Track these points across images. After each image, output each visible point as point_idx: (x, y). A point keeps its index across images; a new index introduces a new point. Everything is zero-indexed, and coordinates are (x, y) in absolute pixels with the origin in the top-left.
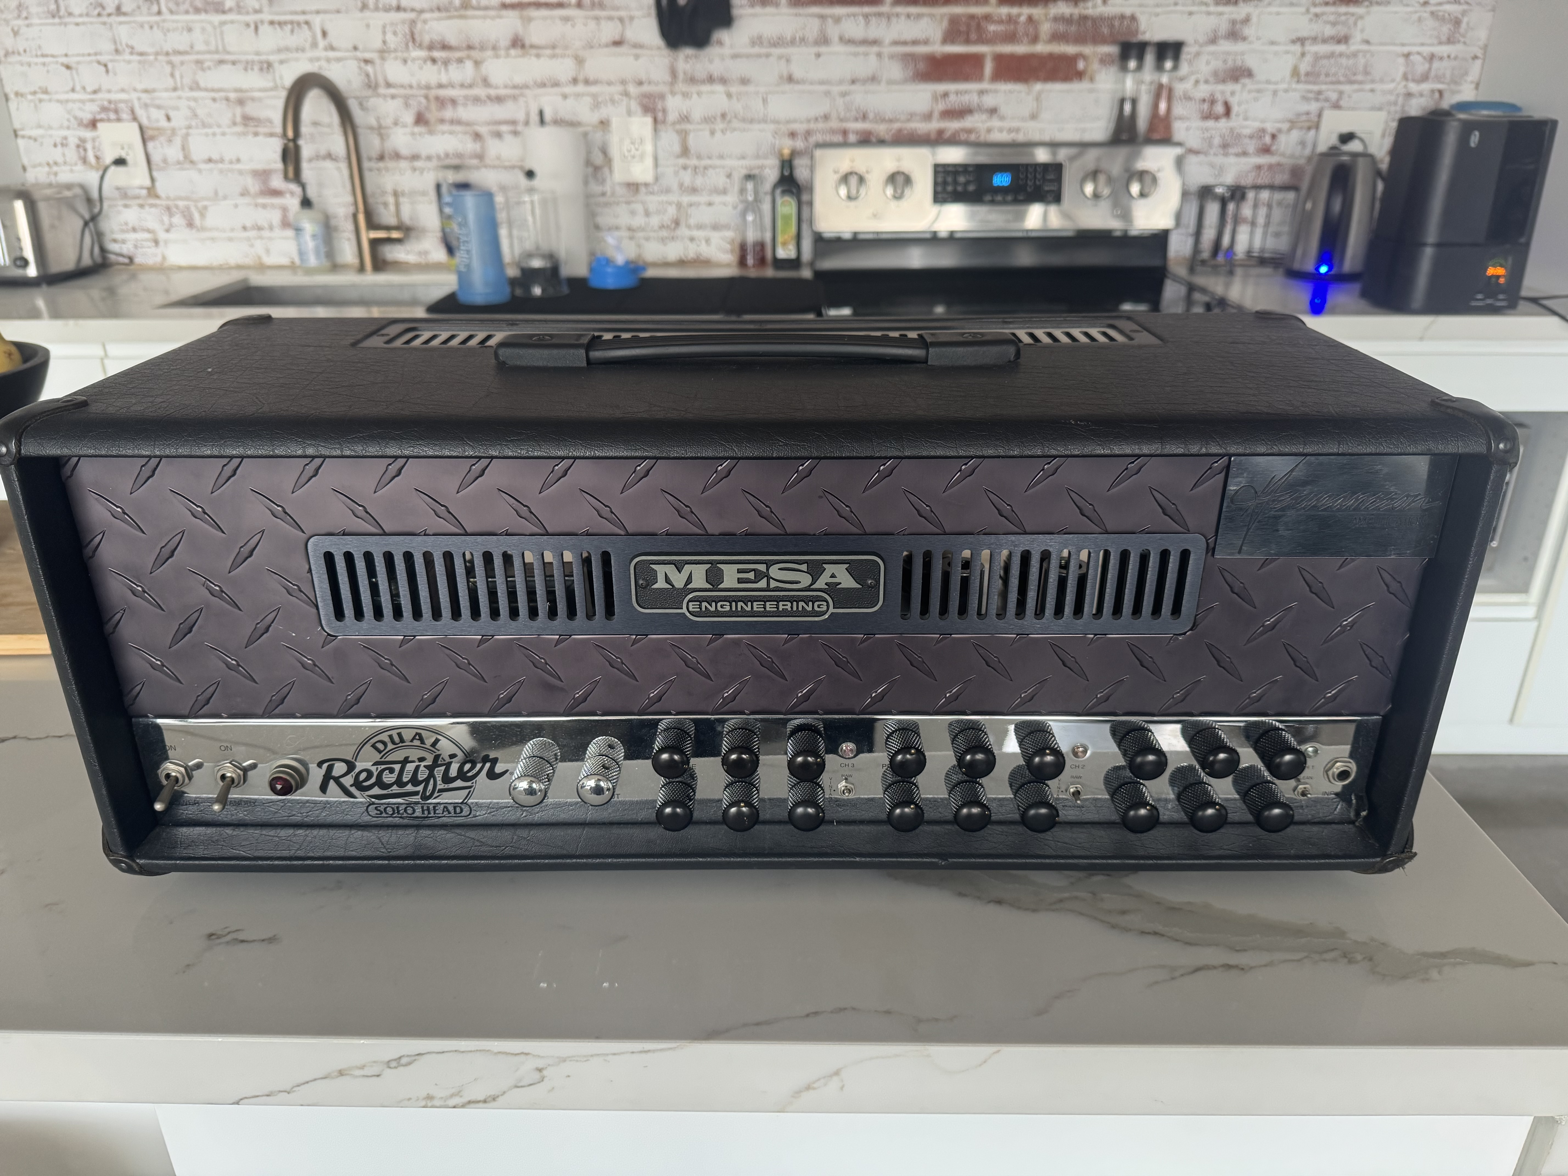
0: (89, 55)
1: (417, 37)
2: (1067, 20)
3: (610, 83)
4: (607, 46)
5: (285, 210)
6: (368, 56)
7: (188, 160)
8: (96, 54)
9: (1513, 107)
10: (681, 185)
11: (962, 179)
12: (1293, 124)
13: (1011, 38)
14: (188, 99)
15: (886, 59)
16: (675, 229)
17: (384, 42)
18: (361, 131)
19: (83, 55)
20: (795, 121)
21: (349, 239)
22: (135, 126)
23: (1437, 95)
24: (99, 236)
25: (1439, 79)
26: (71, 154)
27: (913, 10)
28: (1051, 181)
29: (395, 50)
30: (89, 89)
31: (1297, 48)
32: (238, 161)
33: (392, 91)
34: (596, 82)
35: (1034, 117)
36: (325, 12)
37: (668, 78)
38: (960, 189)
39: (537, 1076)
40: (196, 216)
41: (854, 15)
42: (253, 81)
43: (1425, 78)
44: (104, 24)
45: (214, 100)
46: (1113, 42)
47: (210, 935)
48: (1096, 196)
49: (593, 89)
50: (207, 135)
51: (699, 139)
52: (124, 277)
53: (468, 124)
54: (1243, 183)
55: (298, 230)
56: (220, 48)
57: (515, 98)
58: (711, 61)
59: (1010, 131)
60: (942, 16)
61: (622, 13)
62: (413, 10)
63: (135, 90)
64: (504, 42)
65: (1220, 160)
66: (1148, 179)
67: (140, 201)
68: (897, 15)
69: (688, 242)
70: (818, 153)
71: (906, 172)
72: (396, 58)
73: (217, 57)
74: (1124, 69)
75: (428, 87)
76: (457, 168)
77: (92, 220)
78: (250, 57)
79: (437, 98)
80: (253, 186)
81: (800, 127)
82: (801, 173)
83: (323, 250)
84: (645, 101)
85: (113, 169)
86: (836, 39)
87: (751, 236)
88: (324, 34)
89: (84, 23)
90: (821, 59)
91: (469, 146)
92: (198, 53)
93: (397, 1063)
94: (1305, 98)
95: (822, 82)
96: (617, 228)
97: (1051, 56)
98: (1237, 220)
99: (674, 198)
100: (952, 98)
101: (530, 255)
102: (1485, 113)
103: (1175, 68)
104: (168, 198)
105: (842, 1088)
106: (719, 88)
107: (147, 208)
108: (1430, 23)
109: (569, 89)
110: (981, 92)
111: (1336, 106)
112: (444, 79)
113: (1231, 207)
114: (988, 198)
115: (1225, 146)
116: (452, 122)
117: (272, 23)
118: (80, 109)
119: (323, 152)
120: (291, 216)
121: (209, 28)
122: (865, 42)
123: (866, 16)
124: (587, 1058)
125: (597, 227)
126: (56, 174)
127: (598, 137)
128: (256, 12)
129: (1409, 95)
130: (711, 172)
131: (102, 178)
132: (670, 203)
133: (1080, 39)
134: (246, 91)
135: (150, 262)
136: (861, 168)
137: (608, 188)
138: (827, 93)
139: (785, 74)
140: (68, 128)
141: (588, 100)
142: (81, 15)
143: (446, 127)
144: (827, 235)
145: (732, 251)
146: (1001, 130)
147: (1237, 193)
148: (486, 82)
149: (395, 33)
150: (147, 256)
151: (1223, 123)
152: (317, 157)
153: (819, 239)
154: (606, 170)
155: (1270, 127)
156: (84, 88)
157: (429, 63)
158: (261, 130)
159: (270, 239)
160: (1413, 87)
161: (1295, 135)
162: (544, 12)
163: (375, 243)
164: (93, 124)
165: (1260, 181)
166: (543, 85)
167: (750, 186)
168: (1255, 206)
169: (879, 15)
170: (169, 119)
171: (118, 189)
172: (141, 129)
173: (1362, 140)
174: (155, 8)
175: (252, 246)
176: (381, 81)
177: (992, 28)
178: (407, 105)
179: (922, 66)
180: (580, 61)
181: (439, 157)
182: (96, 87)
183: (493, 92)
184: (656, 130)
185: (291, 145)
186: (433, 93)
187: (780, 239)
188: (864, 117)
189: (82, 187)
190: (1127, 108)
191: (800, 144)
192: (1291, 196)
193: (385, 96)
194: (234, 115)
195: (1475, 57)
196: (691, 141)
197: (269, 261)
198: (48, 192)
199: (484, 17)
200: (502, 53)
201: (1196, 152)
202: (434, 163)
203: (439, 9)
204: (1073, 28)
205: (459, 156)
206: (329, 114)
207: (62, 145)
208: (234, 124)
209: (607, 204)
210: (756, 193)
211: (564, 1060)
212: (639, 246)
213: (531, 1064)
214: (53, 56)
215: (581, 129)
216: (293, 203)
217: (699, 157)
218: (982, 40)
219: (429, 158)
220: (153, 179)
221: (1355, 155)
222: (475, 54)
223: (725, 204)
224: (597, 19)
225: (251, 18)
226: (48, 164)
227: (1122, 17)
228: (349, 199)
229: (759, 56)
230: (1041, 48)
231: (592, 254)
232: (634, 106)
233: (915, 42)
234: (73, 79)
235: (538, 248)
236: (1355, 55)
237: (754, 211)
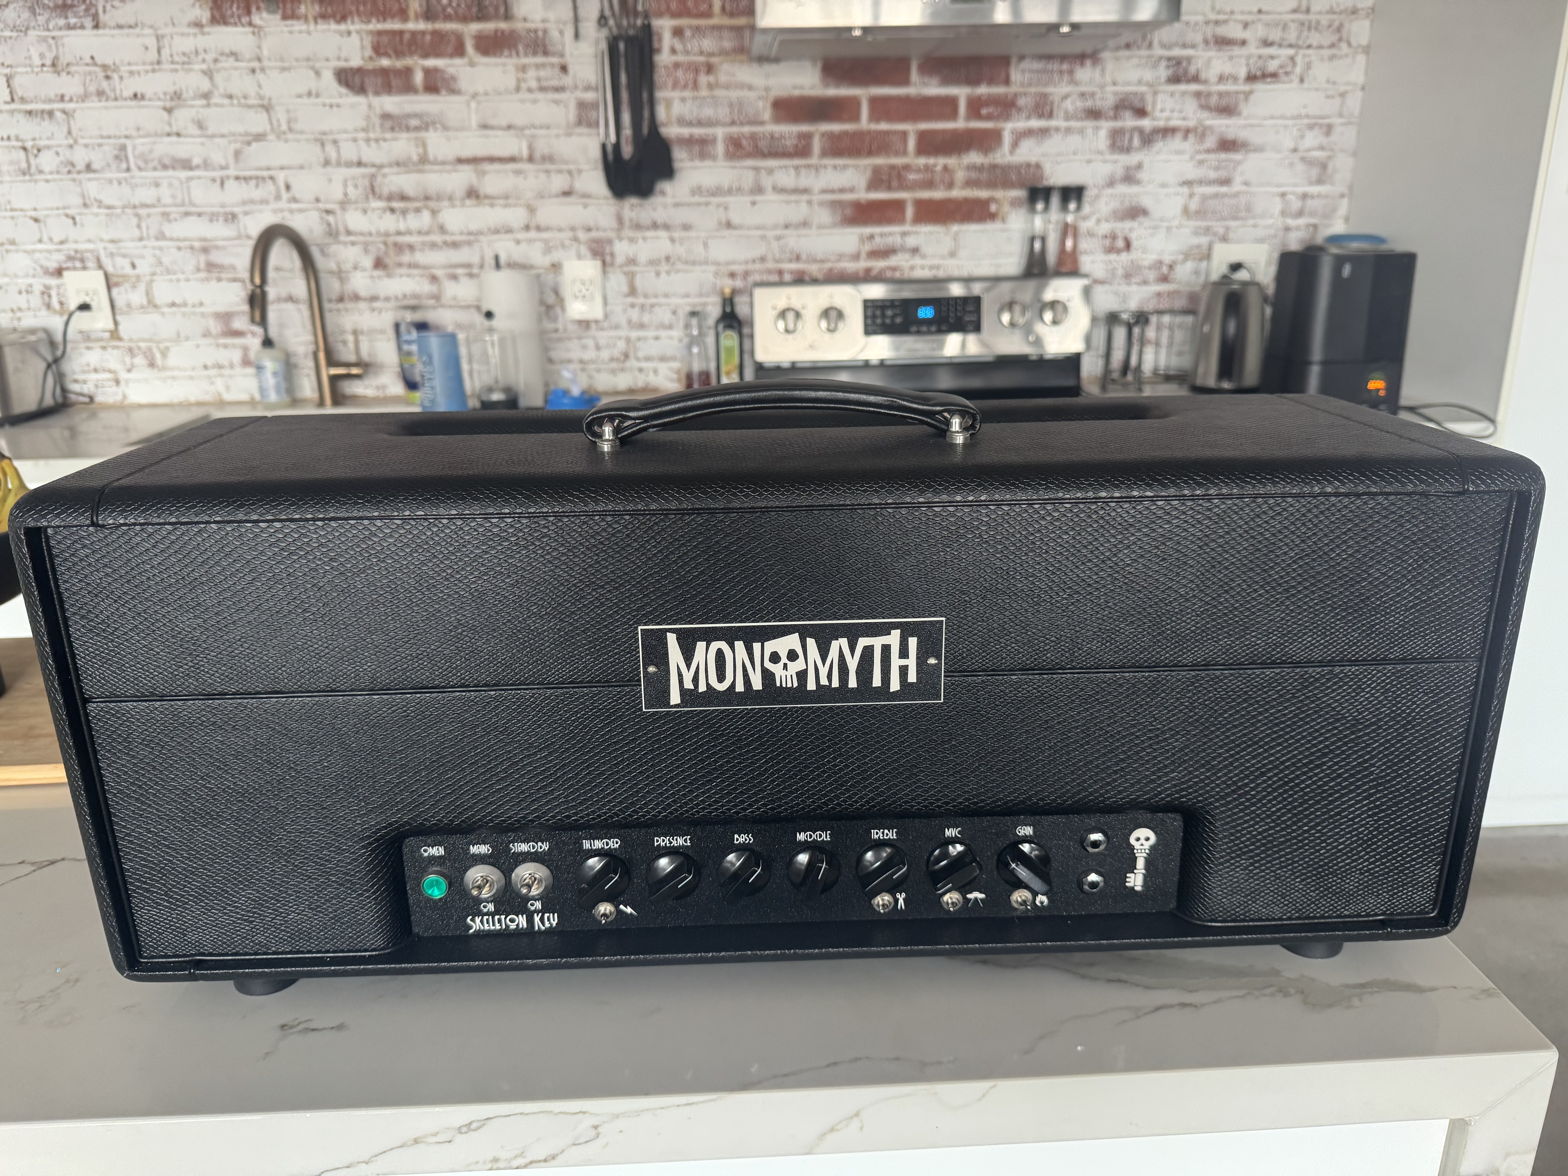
0: (58, 209)
1: (377, 189)
2: (980, 168)
3: (560, 230)
4: (557, 196)
5: (245, 349)
6: (329, 206)
7: (152, 304)
8: (64, 208)
9: (1380, 240)
10: (629, 322)
11: (889, 313)
12: (1187, 256)
13: (929, 184)
14: (154, 248)
15: (816, 207)
16: (624, 361)
17: (346, 194)
18: (323, 276)
19: (52, 209)
20: (734, 263)
21: (308, 375)
22: (100, 274)
23: (1311, 229)
24: (60, 377)
25: (1313, 214)
26: (36, 300)
27: (840, 162)
28: (970, 312)
29: (356, 202)
30: (56, 240)
31: (1185, 190)
32: (201, 304)
33: (352, 238)
34: (548, 229)
35: (952, 254)
36: (289, 168)
37: (614, 224)
38: (888, 321)
39: (593, 1133)
40: (158, 356)
41: (786, 167)
42: (219, 230)
43: (1300, 214)
44: (74, 180)
45: (179, 248)
46: (1020, 185)
47: (283, 1027)
48: (1012, 324)
49: (545, 235)
50: (171, 281)
51: (645, 280)
52: (84, 415)
53: (425, 267)
54: (1145, 309)
55: (260, 368)
56: (187, 200)
57: (469, 243)
58: (655, 210)
59: (931, 268)
60: (865, 167)
61: (572, 167)
62: (373, 165)
63: (102, 240)
64: (460, 193)
65: (1124, 288)
66: (1059, 308)
67: (103, 344)
68: (825, 167)
69: (637, 373)
70: (759, 293)
71: (838, 307)
72: (357, 209)
73: (182, 209)
74: (1032, 210)
75: (387, 234)
76: (414, 308)
77: (55, 363)
78: (216, 210)
79: (396, 245)
80: (215, 327)
81: (739, 268)
82: (741, 310)
83: (283, 385)
84: (594, 245)
85: (78, 314)
86: (770, 188)
87: (697, 367)
88: (288, 187)
89: (54, 180)
90: (756, 207)
91: (425, 287)
92: (165, 206)
93: (468, 1128)
94: (1196, 233)
95: (758, 228)
96: (569, 361)
97: (966, 201)
98: (1143, 342)
99: (623, 333)
100: (878, 240)
101: (490, 390)
102: (1355, 245)
103: (1079, 208)
104: (131, 340)
105: (862, 1128)
106: (663, 234)
107: (109, 349)
108: (1300, 167)
109: (521, 236)
110: (904, 234)
111: (1224, 239)
112: (402, 226)
113: (1136, 331)
114: (914, 329)
115: (1128, 276)
116: (410, 266)
117: (237, 178)
118: (47, 259)
119: (284, 294)
120: (252, 355)
121: (176, 183)
122: (796, 191)
123: (797, 168)
124: (638, 1113)
125: (550, 361)
126: (19, 319)
127: (550, 278)
128: (223, 168)
129: (1287, 229)
130: (657, 309)
131: (67, 324)
132: (620, 338)
133: (992, 184)
134: (210, 240)
135: (110, 400)
136: (797, 305)
137: (560, 326)
138: (763, 237)
139: (724, 221)
140: (34, 276)
141: (539, 245)
142: (51, 173)
143: (404, 271)
144: (766, 365)
145: (679, 380)
146: (923, 267)
147: (1141, 318)
148: (442, 229)
149: (356, 186)
150: (107, 395)
151: (1124, 257)
152: (279, 300)
153: (760, 368)
154: (558, 310)
155: (1167, 259)
156: (51, 240)
157: (388, 213)
158: (223, 275)
159: (231, 376)
160: (1291, 222)
161: (1190, 266)
162: (497, 166)
163: (334, 379)
164: (59, 272)
165: (1162, 307)
166: (497, 231)
167: (694, 321)
168: (1159, 328)
169: (809, 166)
170: (134, 266)
171: (81, 332)
172: (107, 276)
173: (1249, 270)
174: (124, 166)
175: (212, 383)
176: (341, 228)
177: (912, 176)
178: (366, 251)
179: (849, 212)
180: (532, 210)
181: (397, 298)
182: (63, 238)
183: (448, 238)
184: (604, 272)
185: (258, 291)
186: (391, 240)
187: (724, 369)
188: (798, 258)
189: (46, 331)
190: (1037, 246)
191: (739, 283)
192: (1189, 319)
193: (345, 243)
194: (198, 262)
195: (1342, 196)
196: (639, 282)
197: (228, 397)
198: (13, 337)
199: (441, 171)
200: (458, 203)
201: (1101, 282)
202: (392, 304)
203: (398, 164)
204: (985, 176)
205: (416, 296)
206: (293, 260)
207: (27, 292)
208: (198, 270)
209: (559, 340)
210: (700, 327)
211: (617, 1116)
212: (590, 377)
213: (589, 1121)
214: (21, 210)
215: (534, 272)
216: (254, 342)
217: (646, 296)
218: (902, 187)
219: (387, 299)
220: (116, 323)
221: (1245, 284)
222: (431, 204)
223: (671, 338)
224: (547, 172)
225: (217, 174)
226: (12, 310)
227: (1028, 165)
228: (310, 338)
229: (699, 204)
230: (957, 193)
231: (546, 385)
232: (584, 250)
233: (842, 190)
234: (41, 231)
235: (497, 382)
236: (1236, 195)
237: (698, 345)
